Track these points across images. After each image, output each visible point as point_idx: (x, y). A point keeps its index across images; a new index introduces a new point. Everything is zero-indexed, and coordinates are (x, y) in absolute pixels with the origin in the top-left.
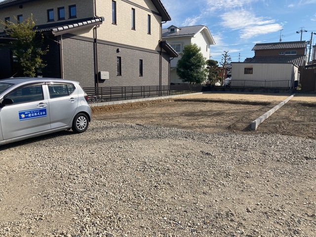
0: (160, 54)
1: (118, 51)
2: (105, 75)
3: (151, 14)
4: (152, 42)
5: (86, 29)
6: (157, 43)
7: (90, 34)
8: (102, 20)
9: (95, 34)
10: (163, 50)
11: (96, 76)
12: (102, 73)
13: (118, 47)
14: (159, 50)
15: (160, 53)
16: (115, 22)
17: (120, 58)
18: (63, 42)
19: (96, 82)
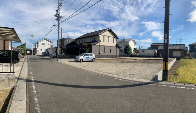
2: (101, 52)
3: (114, 38)
4: (114, 44)
5: (97, 43)
8: (101, 41)
9: (99, 44)
11: (99, 53)
13: (104, 46)
15: (116, 47)
16: (104, 41)
17: (105, 49)
18: (92, 46)
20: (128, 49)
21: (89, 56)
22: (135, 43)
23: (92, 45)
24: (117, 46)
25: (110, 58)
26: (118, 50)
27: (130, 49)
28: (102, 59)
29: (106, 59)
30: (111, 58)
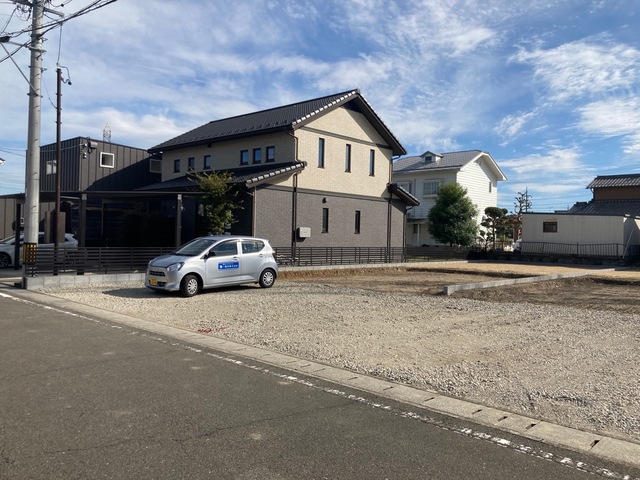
0: (390, 202)
1: (324, 201)
2: (305, 232)
3: (376, 149)
4: (378, 186)
5: (285, 177)
6: (385, 187)
7: (289, 183)
8: (304, 164)
9: (295, 181)
10: (394, 197)
11: (293, 233)
12: (302, 229)
13: (324, 196)
14: (388, 196)
15: (390, 200)
16: (322, 165)
17: (326, 211)
18: (256, 194)
19: (293, 240)
20: (452, 209)
21: (240, 255)
22: (494, 176)
23: (252, 190)
24: (396, 196)
25: (353, 267)
26: (398, 215)
27: (466, 211)
28: (310, 268)
29: (330, 268)
30: (359, 266)
